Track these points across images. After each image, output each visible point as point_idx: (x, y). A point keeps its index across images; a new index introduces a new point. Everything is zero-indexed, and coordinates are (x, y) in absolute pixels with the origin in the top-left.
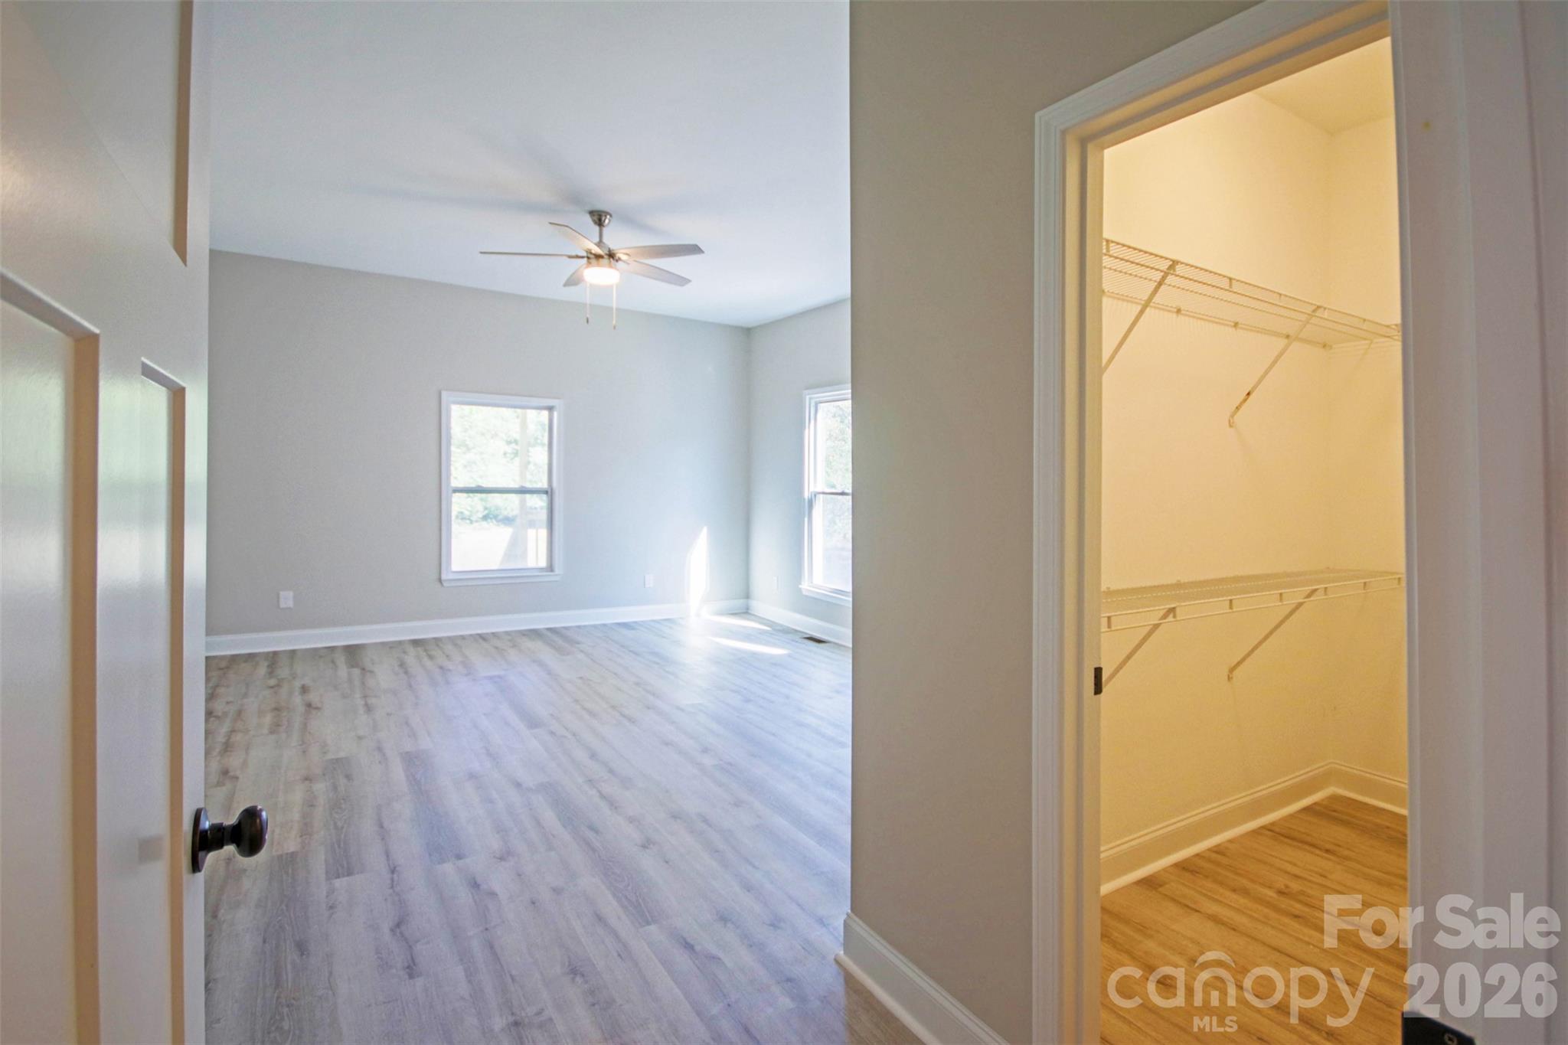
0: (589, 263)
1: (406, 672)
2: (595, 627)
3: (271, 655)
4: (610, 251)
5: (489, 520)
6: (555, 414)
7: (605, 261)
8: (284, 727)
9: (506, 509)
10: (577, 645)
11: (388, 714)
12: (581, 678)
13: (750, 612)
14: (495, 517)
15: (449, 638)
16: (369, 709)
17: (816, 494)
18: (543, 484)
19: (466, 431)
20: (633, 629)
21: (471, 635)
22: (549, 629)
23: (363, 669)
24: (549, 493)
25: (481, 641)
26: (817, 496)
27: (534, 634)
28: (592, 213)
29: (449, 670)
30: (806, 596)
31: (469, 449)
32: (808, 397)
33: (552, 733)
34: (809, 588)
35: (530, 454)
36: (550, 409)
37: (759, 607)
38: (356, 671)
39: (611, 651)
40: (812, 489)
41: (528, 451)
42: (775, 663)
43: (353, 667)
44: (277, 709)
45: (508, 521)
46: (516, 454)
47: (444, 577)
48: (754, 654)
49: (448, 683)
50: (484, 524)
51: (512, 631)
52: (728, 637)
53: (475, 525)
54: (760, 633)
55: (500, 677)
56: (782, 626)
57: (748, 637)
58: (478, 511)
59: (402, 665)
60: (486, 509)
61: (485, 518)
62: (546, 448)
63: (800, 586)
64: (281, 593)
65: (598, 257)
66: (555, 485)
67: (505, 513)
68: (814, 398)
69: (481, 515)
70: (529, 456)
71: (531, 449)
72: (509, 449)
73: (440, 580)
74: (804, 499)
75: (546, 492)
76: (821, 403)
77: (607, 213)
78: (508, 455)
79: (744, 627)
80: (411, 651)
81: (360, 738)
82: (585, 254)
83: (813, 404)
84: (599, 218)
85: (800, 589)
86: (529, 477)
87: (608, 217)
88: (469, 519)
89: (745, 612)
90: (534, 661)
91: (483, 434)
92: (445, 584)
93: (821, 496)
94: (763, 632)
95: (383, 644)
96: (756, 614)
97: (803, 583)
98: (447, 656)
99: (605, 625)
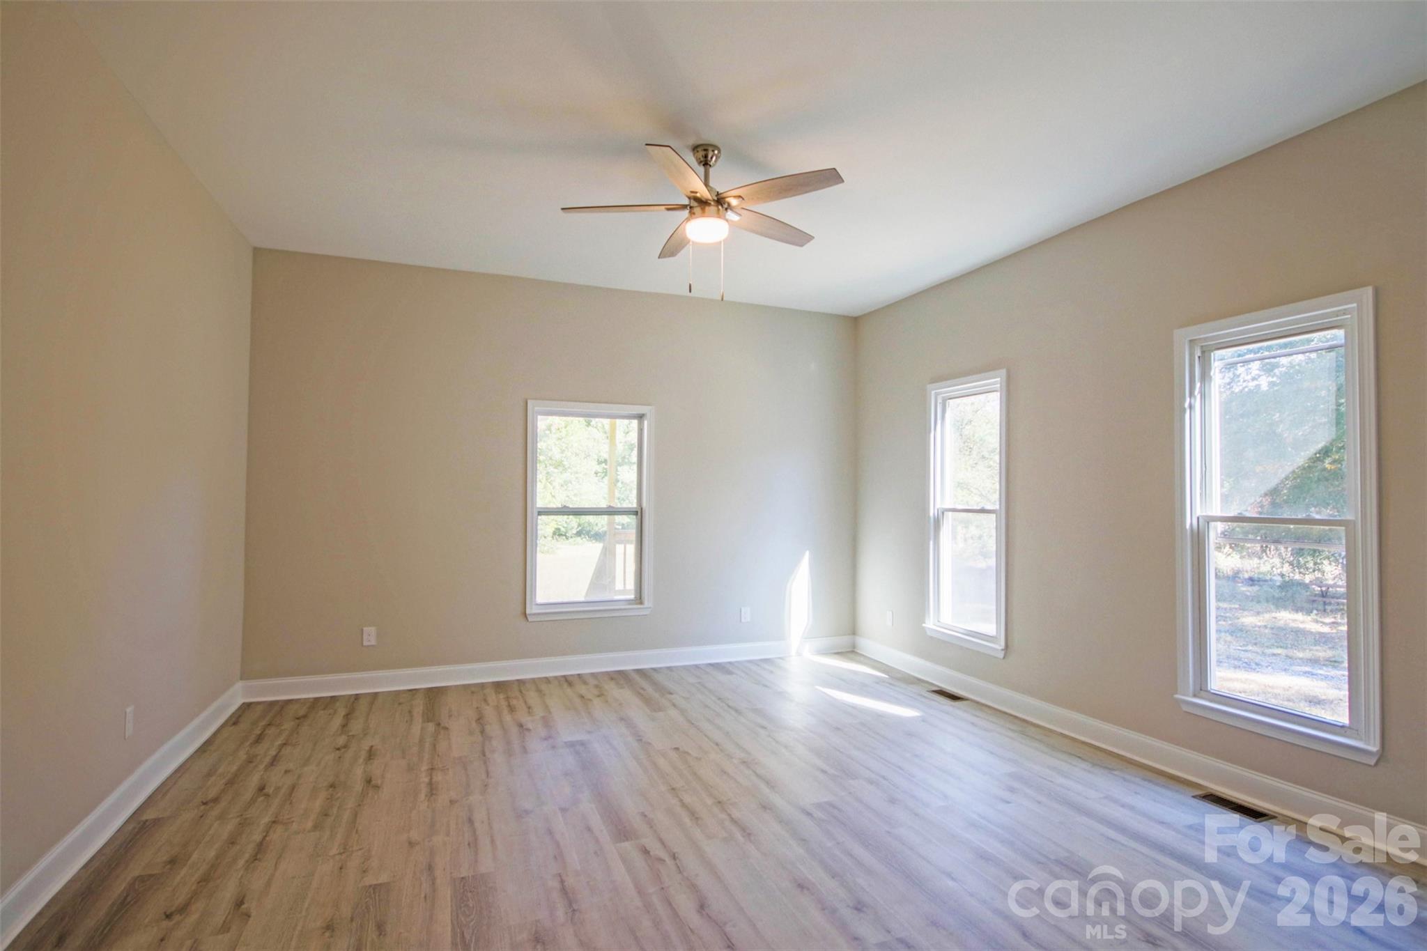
0: (692, 213)
1: (482, 732)
2: (685, 668)
3: (352, 699)
4: (718, 194)
5: (583, 536)
6: (646, 422)
7: (712, 209)
8: (332, 818)
9: (597, 524)
10: (669, 696)
11: (452, 802)
12: (677, 749)
13: (855, 650)
14: (588, 533)
15: (533, 681)
16: (432, 789)
17: (944, 511)
18: (634, 505)
19: (563, 452)
20: (730, 673)
21: (556, 678)
22: (639, 671)
23: (439, 724)
24: (639, 514)
25: (565, 686)
26: (945, 513)
27: (620, 677)
28: (695, 148)
29: (528, 730)
30: (931, 637)
31: (565, 470)
32: (933, 392)
33: (646, 852)
34: (935, 627)
35: (618, 473)
36: (640, 417)
37: (871, 645)
38: (431, 727)
39: (706, 706)
40: (938, 506)
41: (617, 470)
42: (907, 730)
43: (429, 721)
44: (332, 786)
45: (597, 537)
46: (605, 473)
47: (528, 611)
48: (879, 716)
49: (525, 750)
50: (579, 539)
51: (598, 673)
52: (838, 688)
53: (571, 540)
54: (877, 683)
55: (582, 744)
56: (899, 671)
57: (862, 688)
58: (573, 528)
59: (480, 719)
60: (579, 525)
61: (579, 534)
62: (635, 467)
63: (924, 625)
64: (365, 629)
65: (703, 203)
66: (644, 505)
67: (596, 529)
68: (941, 393)
69: (574, 532)
70: (618, 475)
71: (619, 468)
72: (599, 468)
73: (525, 615)
74: (929, 517)
75: (636, 513)
76: (950, 399)
77: (715, 147)
78: (599, 475)
79: (855, 673)
80: (492, 697)
81: (411, 844)
82: (686, 202)
83: (940, 401)
84: (704, 155)
85: (924, 628)
86: (617, 494)
87: (716, 152)
88: (565, 535)
89: (851, 652)
90: (622, 719)
91: (577, 455)
92: (530, 619)
93: (950, 513)
94: (879, 681)
95: (466, 687)
96: (864, 654)
97: (926, 621)
98: (529, 708)
99: (697, 667)
